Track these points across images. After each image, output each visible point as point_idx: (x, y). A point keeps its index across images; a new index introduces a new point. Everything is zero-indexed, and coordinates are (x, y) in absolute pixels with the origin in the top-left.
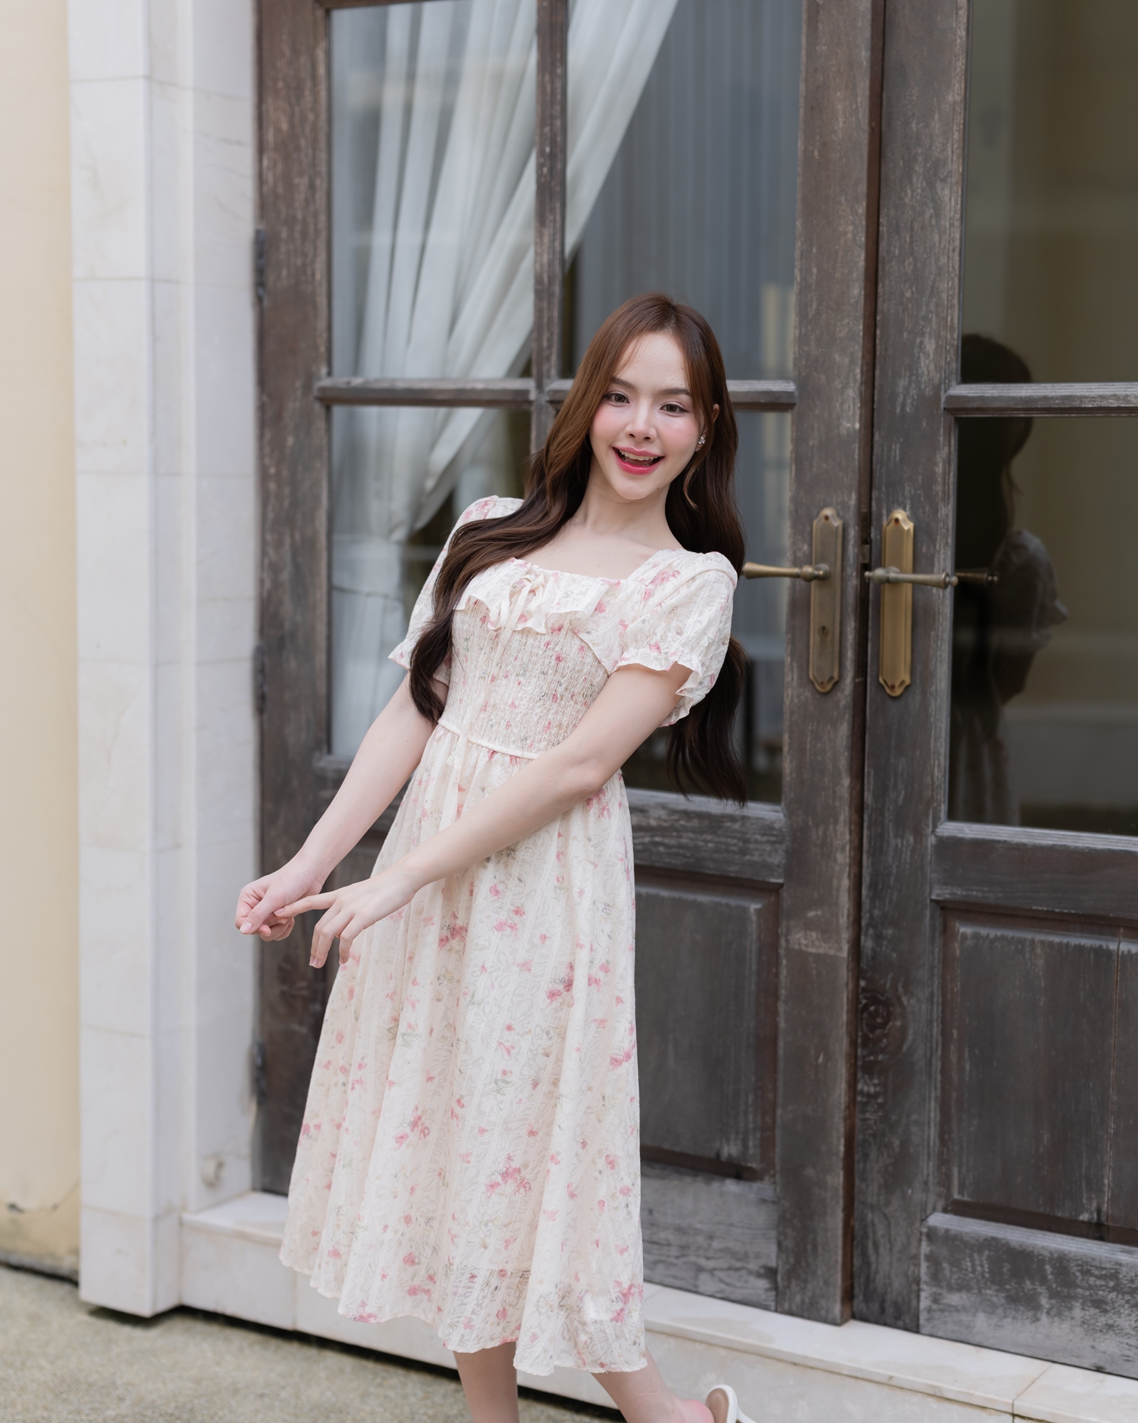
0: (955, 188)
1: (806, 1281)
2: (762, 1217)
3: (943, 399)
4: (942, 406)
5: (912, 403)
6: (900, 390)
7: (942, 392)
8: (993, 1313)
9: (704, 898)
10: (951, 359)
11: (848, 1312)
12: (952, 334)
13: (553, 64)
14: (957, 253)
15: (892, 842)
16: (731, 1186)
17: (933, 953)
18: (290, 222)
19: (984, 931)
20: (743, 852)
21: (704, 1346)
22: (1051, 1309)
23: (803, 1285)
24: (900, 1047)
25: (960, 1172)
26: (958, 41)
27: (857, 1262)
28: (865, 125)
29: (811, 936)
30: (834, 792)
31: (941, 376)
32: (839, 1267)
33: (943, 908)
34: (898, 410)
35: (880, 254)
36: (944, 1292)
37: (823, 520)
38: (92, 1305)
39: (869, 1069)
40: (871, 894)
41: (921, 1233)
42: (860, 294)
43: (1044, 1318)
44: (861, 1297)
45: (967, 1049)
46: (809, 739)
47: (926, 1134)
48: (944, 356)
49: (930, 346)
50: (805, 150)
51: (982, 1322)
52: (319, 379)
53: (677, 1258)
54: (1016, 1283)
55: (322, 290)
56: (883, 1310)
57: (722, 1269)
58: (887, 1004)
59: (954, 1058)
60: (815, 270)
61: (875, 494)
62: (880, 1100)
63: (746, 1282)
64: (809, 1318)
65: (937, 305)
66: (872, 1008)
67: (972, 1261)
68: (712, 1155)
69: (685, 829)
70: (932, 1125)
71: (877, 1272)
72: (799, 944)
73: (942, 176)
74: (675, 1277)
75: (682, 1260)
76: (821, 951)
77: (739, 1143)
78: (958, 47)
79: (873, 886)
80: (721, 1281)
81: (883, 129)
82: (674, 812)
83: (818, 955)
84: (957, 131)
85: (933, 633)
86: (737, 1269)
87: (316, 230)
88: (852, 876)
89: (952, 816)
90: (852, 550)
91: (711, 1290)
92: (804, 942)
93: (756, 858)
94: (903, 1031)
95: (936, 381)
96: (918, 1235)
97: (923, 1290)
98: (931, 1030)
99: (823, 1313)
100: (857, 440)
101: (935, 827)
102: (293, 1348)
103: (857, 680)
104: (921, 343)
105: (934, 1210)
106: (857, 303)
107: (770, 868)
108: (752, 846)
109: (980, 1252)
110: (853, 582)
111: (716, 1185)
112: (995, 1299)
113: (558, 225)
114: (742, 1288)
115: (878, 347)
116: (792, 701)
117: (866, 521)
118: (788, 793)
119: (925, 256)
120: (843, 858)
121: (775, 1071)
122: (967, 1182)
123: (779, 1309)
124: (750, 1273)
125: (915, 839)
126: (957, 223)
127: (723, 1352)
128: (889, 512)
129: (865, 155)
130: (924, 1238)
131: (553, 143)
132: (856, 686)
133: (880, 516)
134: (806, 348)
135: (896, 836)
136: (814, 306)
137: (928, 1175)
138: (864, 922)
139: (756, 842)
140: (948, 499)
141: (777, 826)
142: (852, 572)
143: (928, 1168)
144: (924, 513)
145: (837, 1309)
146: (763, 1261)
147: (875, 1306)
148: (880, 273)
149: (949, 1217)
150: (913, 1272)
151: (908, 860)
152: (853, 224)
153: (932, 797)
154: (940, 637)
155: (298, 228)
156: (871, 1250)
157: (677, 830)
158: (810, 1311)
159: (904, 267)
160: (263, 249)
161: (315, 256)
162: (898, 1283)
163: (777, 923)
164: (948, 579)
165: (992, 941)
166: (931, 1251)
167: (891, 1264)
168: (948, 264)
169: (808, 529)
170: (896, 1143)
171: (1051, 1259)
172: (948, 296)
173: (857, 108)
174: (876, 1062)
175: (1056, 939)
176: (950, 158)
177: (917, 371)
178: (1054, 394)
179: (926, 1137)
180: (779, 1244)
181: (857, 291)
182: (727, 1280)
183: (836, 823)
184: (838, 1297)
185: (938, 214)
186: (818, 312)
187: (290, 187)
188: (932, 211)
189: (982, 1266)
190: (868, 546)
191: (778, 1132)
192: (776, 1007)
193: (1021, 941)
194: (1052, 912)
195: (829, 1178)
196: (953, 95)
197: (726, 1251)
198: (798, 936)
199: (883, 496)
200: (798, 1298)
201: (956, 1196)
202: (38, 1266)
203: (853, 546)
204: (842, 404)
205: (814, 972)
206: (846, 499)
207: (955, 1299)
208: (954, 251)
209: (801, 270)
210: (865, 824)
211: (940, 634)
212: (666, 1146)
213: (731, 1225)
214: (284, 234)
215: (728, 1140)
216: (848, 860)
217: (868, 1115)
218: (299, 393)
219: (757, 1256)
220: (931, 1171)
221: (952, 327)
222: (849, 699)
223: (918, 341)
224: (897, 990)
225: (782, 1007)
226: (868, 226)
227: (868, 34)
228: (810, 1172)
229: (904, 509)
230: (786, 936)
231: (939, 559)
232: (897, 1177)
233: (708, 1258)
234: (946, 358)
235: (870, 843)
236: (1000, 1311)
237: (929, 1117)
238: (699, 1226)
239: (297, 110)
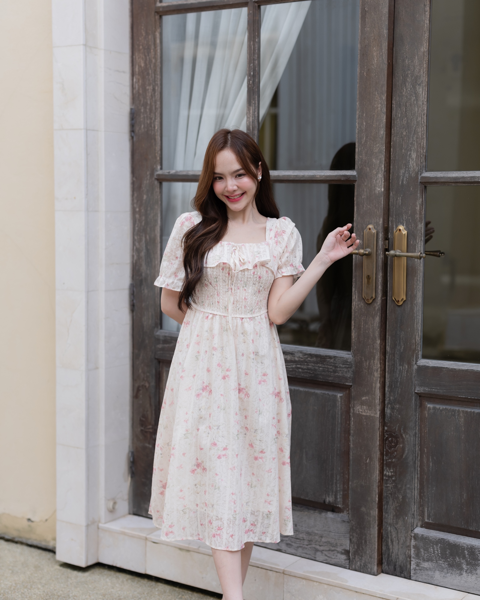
0: (424, 88)
1: (362, 556)
2: (343, 528)
3: (419, 178)
4: (419, 181)
5: (406, 180)
6: (401, 174)
7: (419, 175)
8: (442, 571)
9: (318, 391)
10: (423, 161)
11: (380, 570)
12: (423, 150)
13: (254, 37)
14: (425, 115)
15: (399, 368)
16: (330, 515)
17: (416, 415)
18: (145, 105)
19: (438, 406)
20: (335, 372)
21: (318, 583)
22: (467, 570)
23: (361, 558)
24: (402, 455)
25: (428, 510)
26: (426, 25)
27: (384, 548)
28: (386, 62)
29: (364, 408)
30: (373, 346)
31: (418, 168)
32: (376, 551)
33: (420, 396)
34: (400, 183)
35: (393, 116)
36: (421, 562)
37: (368, 230)
38: (61, 562)
39: (389, 465)
40: (389, 390)
41: (411, 536)
42: (384, 133)
43: (464, 573)
44: (386, 563)
45: (431, 457)
46: (363, 323)
47: (413, 493)
48: (420, 160)
49: (414, 155)
50: (360, 72)
51: (437, 575)
52: (157, 171)
53: (307, 545)
54: (452, 558)
55: (158, 133)
56: (395, 569)
57: (326, 551)
58: (396, 437)
59: (425, 461)
60: (365, 124)
61: (390, 219)
62: (393, 479)
63: (337, 556)
64: (363, 572)
65: (417, 138)
66: (390, 439)
67: (433, 549)
68: (322, 501)
69: (310, 362)
70: (416, 489)
71: (392, 553)
72: (359, 411)
73: (419, 83)
74: (306, 553)
75: (309, 546)
76: (368, 414)
77: (333, 496)
78: (425, 28)
79: (390, 386)
80: (326, 555)
81: (394, 63)
82: (306, 354)
83: (367, 416)
84: (425, 63)
85: (415, 278)
86: (333, 551)
87: (156, 108)
88: (381, 382)
89: (424, 357)
90: (380, 242)
91: (321, 559)
92: (361, 410)
93: (340, 374)
94: (403, 449)
95: (417, 170)
96: (410, 537)
97: (412, 561)
98: (415, 449)
99: (369, 570)
100: (383, 196)
101: (417, 361)
102: (145, 581)
103: (383, 298)
104: (410, 154)
105: (417, 526)
106: (382, 137)
107: (346, 379)
108: (338, 369)
109: (437, 545)
110: (381, 256)
111: (323, 514)
112: (443, 565)
113: (256, 105)
114: (335, 558)
115: (392, 156)
116: (355, 307)
117: (386, 230)
118: (354, 347)
119: (412, 117)
120: (377, 374)
121: (349, 466)
122: (431, 514)
123: (350, 568)
124: (338, 552)
125: (408, 366)
126: (425, 103)
127: (326, 586)
128: (397, 226)
129: (386, 74)
130: (412, 538)
131: (254, 70)
132: (382, 301)
133: (393, 228)
134: (361, 157)
135: (400, 365)
136: (364, 139)
137: (414, 511)
138: (386, 402)
139: (340, 367)
140: (422, 221)
141: (349, 361)
142: (381, 252)
143: (414, 508)
144: (412, 227)
145: (375, 568)
146: (344, 547)
147: (392, 567)
148: (393, 125)
149: (423, 529)
150: (408, 553)
151: (405, 376)
152: (381, 103)
153: (416, 348)
154: (419, 280)
155: (148, 107)
156: (390, 543)
157: (307, 362)
158: (363, 569)
159: (403, 122)
160: (134, 116)
161: (155, 119)
162: (401, 558)
163: (349, 402)
164: (421, 255)
165: (441, 411)
166: (416, 543)
167: (398, 549)
168: (422, 120)
169: (362, 234)
170: (401, 497)
171: (467, 548)
172: (421, 134)
173: (382, 54)
174: (392, 462)
175: (469, 410)
176: (422, 75)
177: (408, 166)
178: (467, 176)
179: (413, 495)
180: (350, 540)
181: (382, 132)
182: (328, 555)
183: (374, 360)
184: (376, 564)
185: (417, 99)
186: (366, 141)
187: (145, 90)
188: (414, 98)
189: (437, 551)
190: (388, 241)
191: (350, 492)
192: (349, 438)
193: (454, 411)
194: (467, 398)
195: (371, 512)
196: (424, 49)
197: (328, 543)
198: (358, 408)
199: (394, 219)
200: (359, 563)
201: (426, 520)
202: (39, 545)
203: (381, 241)
204: (376, 180)
205: (365, 423)
206: (378, 221)
207: (426, 565)
208: (424, 115)
209: (359, 123)
210: (387, 360)
211: (418, 278)
212: (302, 497)
213: (330, 531)
214: (142, 110)
215: (329, 495)
216: (379, 375)
217: (388, 485)
218: (148, 177)
219: (341, 545)
220: (415, 510)
221: (423, 147)
222: (380, 306)
223: (409, 153)
224: (401, 431)
225: (351, 438)
226: (387, 104)
227: (387, 23)
228: (363, 509)
229: (403, 226)
230: (353, 407)
231: (418, 246)
232: (401, 512)
233: (320, 546)
234: (421, 161)
235: (389, 368)
236: (445, 570)
237: (415, 486)
238: (316, 532)
239: (148, 57)
